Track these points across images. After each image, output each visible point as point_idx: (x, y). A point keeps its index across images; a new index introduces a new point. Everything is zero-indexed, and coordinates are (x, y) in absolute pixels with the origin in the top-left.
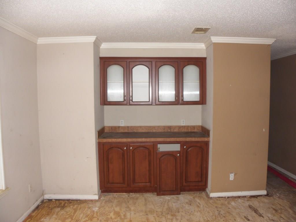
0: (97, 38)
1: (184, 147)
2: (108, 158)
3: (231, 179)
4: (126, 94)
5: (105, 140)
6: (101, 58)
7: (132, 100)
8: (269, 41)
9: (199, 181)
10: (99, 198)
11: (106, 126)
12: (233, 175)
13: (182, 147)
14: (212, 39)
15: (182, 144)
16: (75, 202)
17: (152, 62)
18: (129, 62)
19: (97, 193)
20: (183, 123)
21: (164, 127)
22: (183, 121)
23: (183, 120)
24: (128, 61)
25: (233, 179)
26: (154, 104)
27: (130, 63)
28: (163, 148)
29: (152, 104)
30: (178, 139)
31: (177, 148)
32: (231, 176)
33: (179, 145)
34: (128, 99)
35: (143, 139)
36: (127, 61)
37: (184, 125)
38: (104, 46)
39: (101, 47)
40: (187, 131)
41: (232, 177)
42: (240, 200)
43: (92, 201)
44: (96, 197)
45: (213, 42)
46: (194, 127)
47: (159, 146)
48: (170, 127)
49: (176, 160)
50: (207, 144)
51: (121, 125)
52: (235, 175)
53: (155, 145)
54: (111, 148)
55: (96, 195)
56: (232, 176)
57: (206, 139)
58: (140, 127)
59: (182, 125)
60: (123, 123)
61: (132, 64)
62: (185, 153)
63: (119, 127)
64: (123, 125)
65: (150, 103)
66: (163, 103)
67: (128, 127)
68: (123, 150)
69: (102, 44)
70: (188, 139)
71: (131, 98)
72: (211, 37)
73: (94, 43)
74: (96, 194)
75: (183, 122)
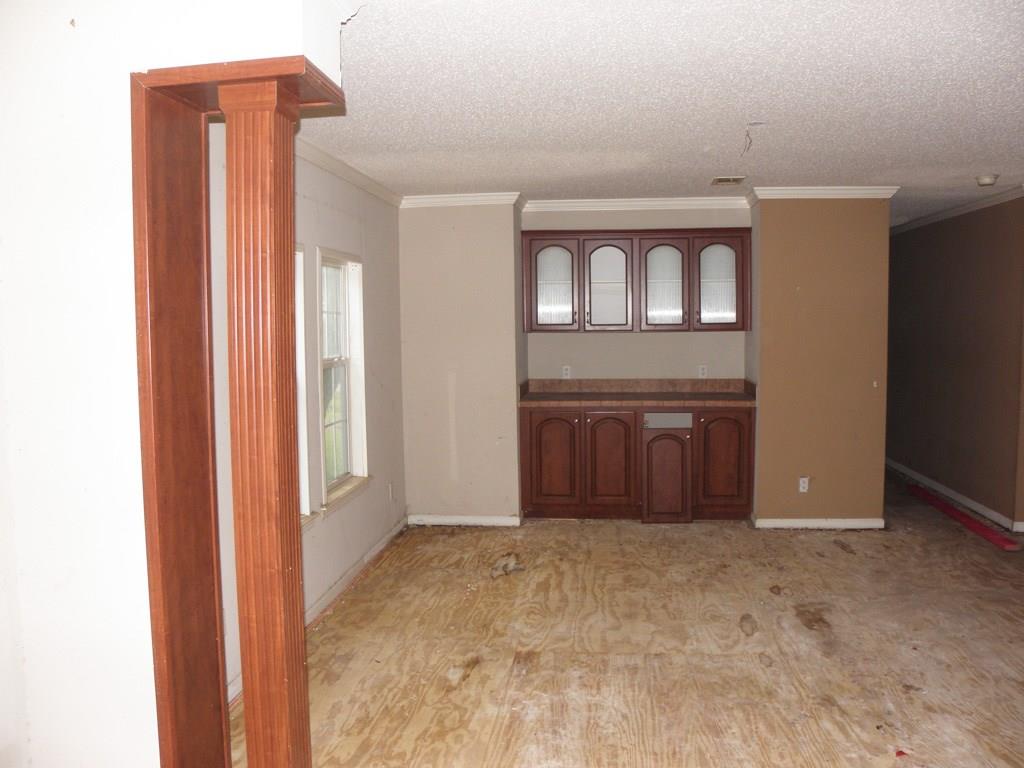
0: (520, 196)
1: (699, 421)
2: (540, 441)
3: (801, 490)
4: (576, 309)
5: (534, 404)
6: (525, 233)
7: (590, 322)
8: (886, 192)
9: (733, 496)
10: (522, 523)
11: (532, 380)
12: (806, 480)
13: (696, 419)
14: (757, 193)
15: (697, 414)
16: (473, 529)
17: (631, 239)
18: (584, 240)
19: (518, 513)
20: (703, 374)
21: (661, 382)
22: (703, 369)
23: (702, 366)
24: (582, 238)
25: (805, 491)
26: (636, 329)
27: (586, 242)
28: (655, 421)
29: (632, 330)
30: (688, 403)
31: (684, 421)
32: (801, 482)
33: (690, 415)
34: (582, 319)
35: (614, 402)
36: (578, 240)
37: (704, 377)
38: (529, 207)
39: (524, 210)
40: (712, 390)
41: (804, 485)
42: (819, 534)
43: (508, 528)
44: (516, 521)
45: (760, 197)
46: (728, 382)
47: (648, 416)
48: (672, 382)
49: (682, 448)
50: (750, 413)
51: (565, 377)
52: (810, 481)
53: (638, 415)
54: (548, 420)
55: (514, 518)
56: (804, 482)
57: (748, 404)
58: (608, 381)
59: (701, 377)
60: (568, 372)
61: (590, 245)
62: (703, 432)
63: (561, 381)
64: (568, 377)
65: (629, 327)
66: (658, 328)
67: (580, 381)
68: (571, 424)
69: (526, 202)
70: (710, 404)
71: (587, 318)
72: (755, 188)
73: (514, 205)
74: (515, 515)
75: (702, 372)
